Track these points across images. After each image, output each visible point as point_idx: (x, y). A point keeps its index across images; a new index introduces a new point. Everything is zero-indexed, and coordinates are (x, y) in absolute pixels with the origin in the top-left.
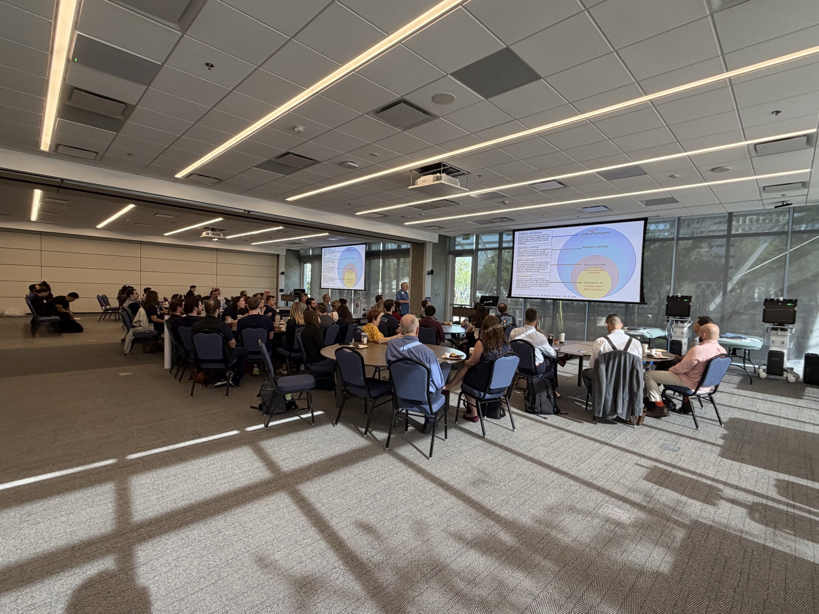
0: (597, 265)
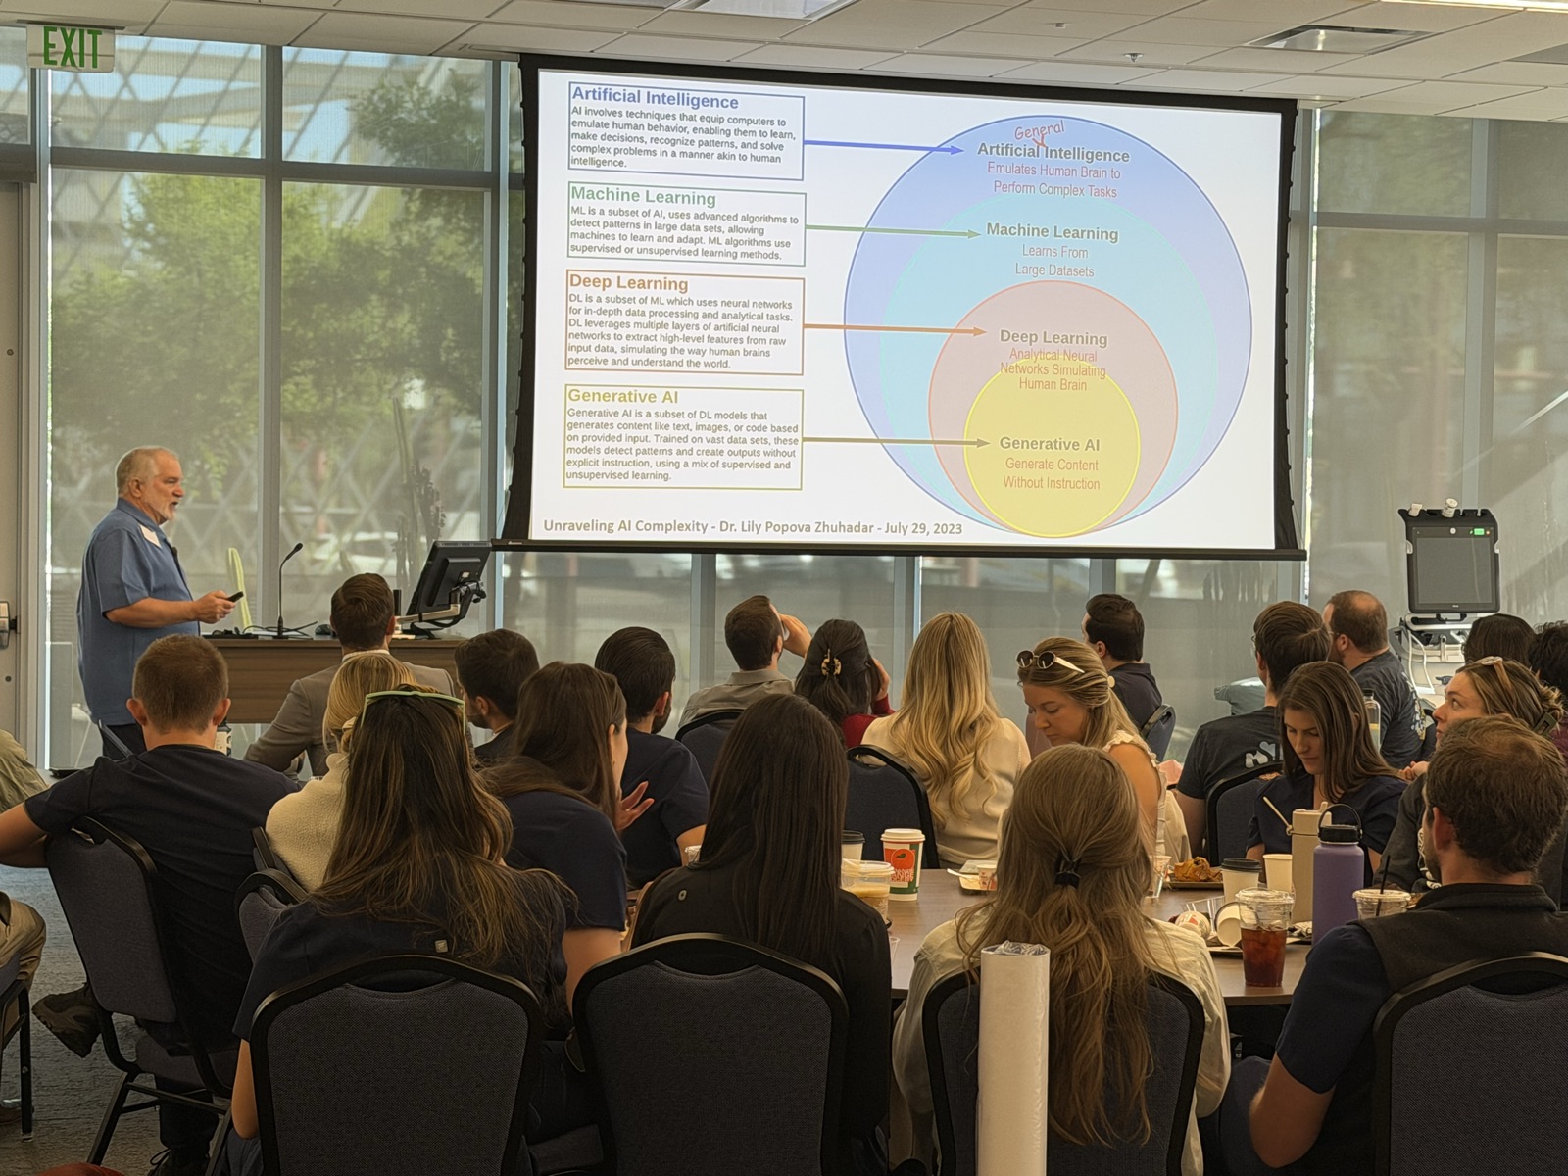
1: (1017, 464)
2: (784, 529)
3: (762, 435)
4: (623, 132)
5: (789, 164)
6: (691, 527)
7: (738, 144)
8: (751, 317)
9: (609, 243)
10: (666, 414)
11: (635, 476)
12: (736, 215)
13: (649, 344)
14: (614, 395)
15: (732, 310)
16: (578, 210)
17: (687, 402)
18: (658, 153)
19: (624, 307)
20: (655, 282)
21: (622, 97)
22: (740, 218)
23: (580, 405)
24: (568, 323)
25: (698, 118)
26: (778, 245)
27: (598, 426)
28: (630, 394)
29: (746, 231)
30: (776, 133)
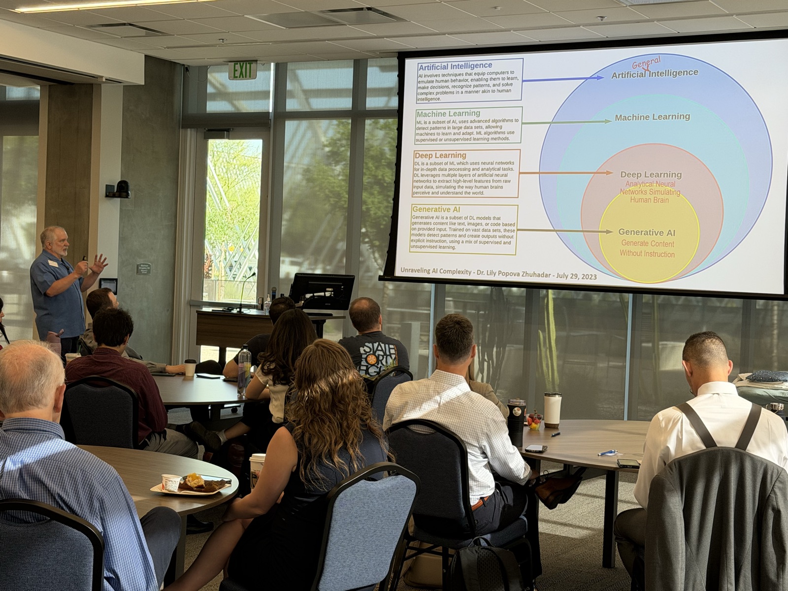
0: (658, 175)
1: (627, 243)
2: (506, 274)
3: (498, 228)
4: (440, 84)
5: (515, 93)
6: (464, 272)
7: (491, 85)
8: (494, 169)
9: (432, 137)
10: (455, 218)
11: (440, 247)
12: (489, 120)
13: (448, 184)
14: (432, 209)
15: (486, 166)
16: (420, 123)
17: (464, 212)
18: (455, 93)
19: (438, 167)
20: (452, 155)
21: (440, 68)
22: (491, 121)
23: (418, 214)
24: (414, 175)
25: (473, 74)
26: (509, 133)
27: (425, 224)
28: (439, 208)
29: (493, 127)
30: (509, 78)
